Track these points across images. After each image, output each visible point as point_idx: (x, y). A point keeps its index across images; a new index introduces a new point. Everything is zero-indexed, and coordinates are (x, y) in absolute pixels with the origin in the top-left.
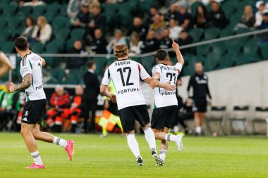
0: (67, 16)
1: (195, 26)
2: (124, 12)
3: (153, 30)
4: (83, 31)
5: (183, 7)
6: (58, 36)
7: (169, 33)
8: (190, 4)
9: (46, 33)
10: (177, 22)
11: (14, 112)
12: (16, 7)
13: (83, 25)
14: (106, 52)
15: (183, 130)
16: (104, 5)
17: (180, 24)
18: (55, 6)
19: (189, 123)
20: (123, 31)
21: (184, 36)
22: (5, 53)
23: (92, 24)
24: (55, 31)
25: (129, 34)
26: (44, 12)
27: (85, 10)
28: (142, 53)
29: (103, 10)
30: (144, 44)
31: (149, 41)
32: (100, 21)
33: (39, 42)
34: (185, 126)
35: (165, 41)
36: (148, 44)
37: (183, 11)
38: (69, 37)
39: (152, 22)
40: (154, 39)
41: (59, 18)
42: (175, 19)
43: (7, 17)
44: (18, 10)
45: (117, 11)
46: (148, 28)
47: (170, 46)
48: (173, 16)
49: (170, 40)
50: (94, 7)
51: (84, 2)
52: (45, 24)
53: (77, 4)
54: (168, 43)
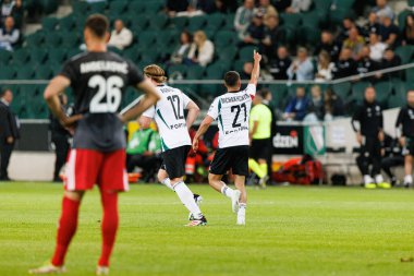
0: (234, 30)
1: (404, 43)
2: (309, 24)
3: (348, 47)
5: (387, 18)
6: (223, 57)
7: (369, 51)
8: (397, 13)
9: (207, 51)
10: (380, 37)
12: (166, 18)
13: (256, 41)
14: (286, 78)
15: (389, 180)
16: (282, 15)
17: (384, 40)
18: (218, 16)
19: (397, 171)
20: (308, 50)
21: (389, 55)
23: (267, 40)
24: (218, 50)
25: (316, 53)
27: (257, 22)
28: (334, 79)
29: (281, 22)
30: (336, 66)
31: (343, 62)
33: (197, 64)
34: (390, 175)
35: (365, 63)
36: (342, 66)
37: (387, 23)
38: (237, 57)
39: (347, 37)
40: (350, 60)
41: (224, 33)
42: (377, 33)
43: (155, 32)
44: (169, 22)
45: (301, 23)
46: (340, 46)
47: (370, 69)
48: (374, 30)
49: (371, 61)
50: (270, 17)
51: (256, 11)
52: (204, 40)
53: (247, 14)
54: (368, 64)
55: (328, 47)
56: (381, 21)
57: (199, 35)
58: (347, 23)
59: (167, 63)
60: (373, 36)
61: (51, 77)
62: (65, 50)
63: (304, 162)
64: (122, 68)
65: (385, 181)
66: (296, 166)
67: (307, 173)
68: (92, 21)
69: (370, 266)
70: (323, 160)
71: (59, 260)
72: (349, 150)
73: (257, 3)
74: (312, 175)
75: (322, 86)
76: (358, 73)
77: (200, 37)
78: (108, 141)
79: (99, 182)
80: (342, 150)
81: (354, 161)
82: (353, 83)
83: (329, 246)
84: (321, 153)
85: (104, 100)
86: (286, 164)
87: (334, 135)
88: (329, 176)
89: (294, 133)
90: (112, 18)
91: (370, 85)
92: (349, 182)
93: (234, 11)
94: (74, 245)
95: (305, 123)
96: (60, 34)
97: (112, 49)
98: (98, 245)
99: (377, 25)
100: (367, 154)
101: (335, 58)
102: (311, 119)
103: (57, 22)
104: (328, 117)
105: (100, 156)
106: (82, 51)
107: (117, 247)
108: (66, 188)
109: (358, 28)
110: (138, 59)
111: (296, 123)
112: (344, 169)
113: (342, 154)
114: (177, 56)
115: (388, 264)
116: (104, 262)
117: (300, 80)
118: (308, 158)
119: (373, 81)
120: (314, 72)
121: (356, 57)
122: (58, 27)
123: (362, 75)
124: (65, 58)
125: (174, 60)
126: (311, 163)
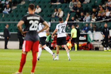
0: (69, 8)
2: (89, 6)
3: (100, 13)
4: (75, 13)
6: (66, 15)
7: (106, 14)
10: (109, 10)
11: (50, 42)
12: (51, 4)
13: (75, 11)
14: (83, 21)
16: (82, 4)
18: (64, 4)
20: (89, 13)
22: (47, 21)
23: (78, 11)
24: (65, 13)
25: (91, 14)
26: (61, 6)
28: (96, 21)
29: (82, 6)
30: (97, 18)
31: (99, 17)
32: (81, 10)
33: (59, 17)
35: (104, 17)
36: (98, 18)
40: (100, 16)
41: (66, 9)
42: (108, 9)
43: (47, 8)
44: (51, 6)
45: (87, 6)
46: (98, 12)
47: (106, 19)
48: (107, 8)
49: (106, 16)
50: (79, 4)
51: (75, 3)
52: (61, 11)
53: (73, 4)
54: (105, 17)
55: (94, 13)
56: (109, 6)
57: (59, 9)
58: (100, 6)
59: (51, 17)
60: (107, 10)
61: (19, 21)
62: (23, 14)
63: (87, 44)
64: (38, 18)
65: (109, 49)
66: (85, 45)
67: (88, 47)
68: (30, 5)
69: (105, 72)
70: (93, 43)
71: (20, 70)
72: (100, 41)
73: (75, 1)
74: (90, 47)
75: (93, 23)
76: (102, 20)
77: (60, 10)
78: (34, 38)
79: (32, 49)
80: (98, 41)
81: (101, 44)
82: (101, 22)
83: (94, 67)
84: (92, 41)
85: (33, 27)
86: (83, 44)
87: (96, 37)
88: (94, 48)
89: (85, 36)
90: (36, 5)
91: (106, 23)
92: (100, 49)
93: (69, 3)
94: (25, 66)
95: (88, 33)
96: (22, 9)
97: (36, 13)
98: (31, 66)
99: (108, 7)
100: (104, 42)
101: (96, 16)
102: (90, 32)
103: (21, 6)
104: (94, 32)
105: (32, 42)
106: (27, 14)
107: (36, 67)
108: (23, 51)
109: (103, 7)
110: (43, 16)
111: (85, 33)
112: (99, 46)
113: (98, 42)
114: (53, 15)
115: (110, 72)
116: (33, 71)
117: (87, 21)
118: (89, 43)
119: (106, 22)
120: (91, 19)
121: (102, 15)
122: (21, 7)
123: (104, 20)
124: (23, 16)
125: (53, 16)
126: (89, 44)
